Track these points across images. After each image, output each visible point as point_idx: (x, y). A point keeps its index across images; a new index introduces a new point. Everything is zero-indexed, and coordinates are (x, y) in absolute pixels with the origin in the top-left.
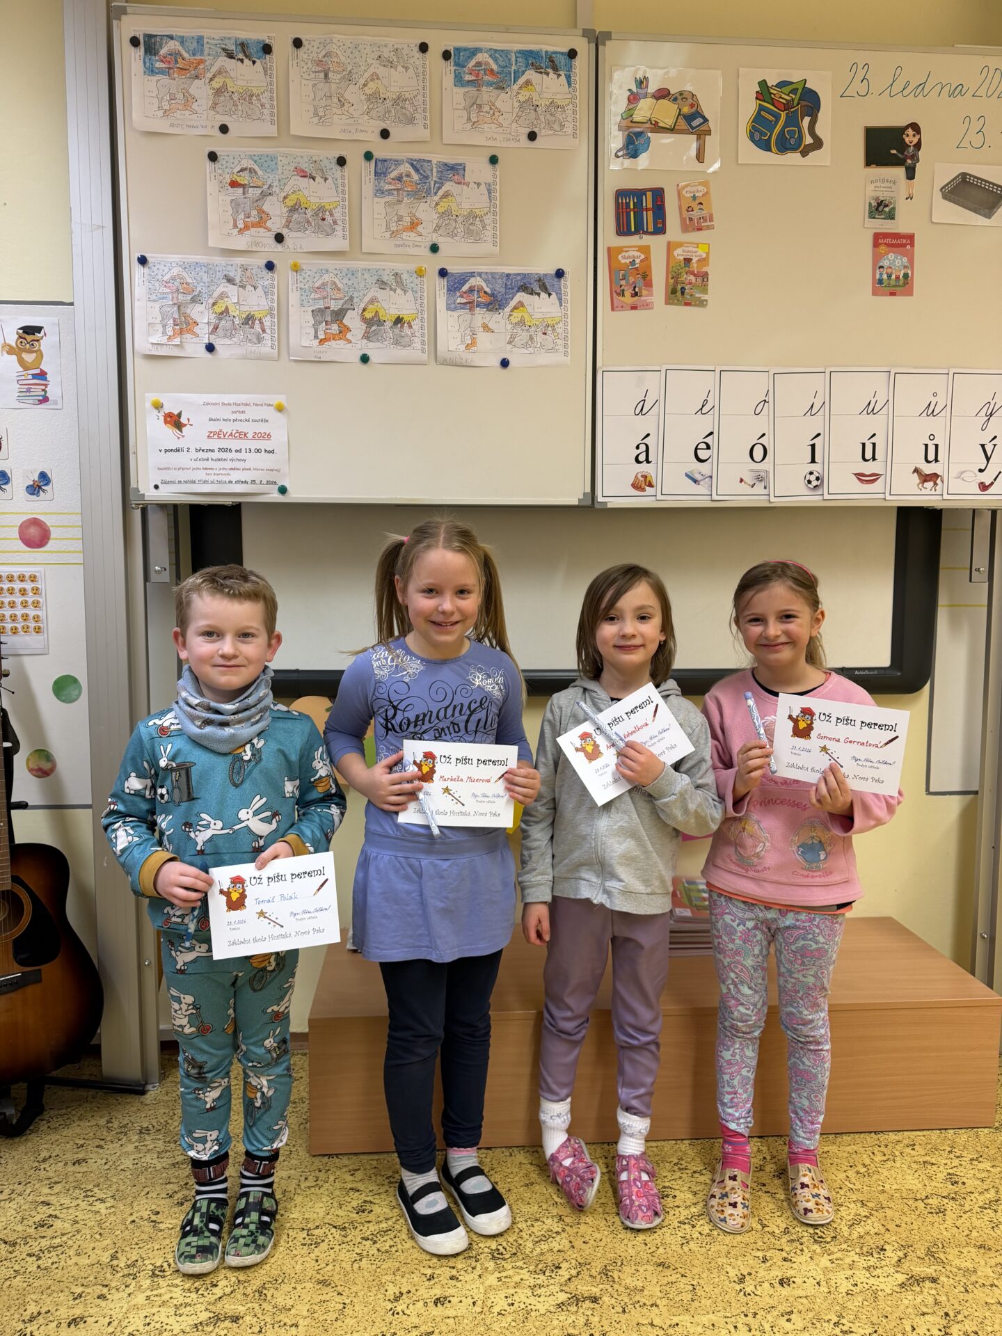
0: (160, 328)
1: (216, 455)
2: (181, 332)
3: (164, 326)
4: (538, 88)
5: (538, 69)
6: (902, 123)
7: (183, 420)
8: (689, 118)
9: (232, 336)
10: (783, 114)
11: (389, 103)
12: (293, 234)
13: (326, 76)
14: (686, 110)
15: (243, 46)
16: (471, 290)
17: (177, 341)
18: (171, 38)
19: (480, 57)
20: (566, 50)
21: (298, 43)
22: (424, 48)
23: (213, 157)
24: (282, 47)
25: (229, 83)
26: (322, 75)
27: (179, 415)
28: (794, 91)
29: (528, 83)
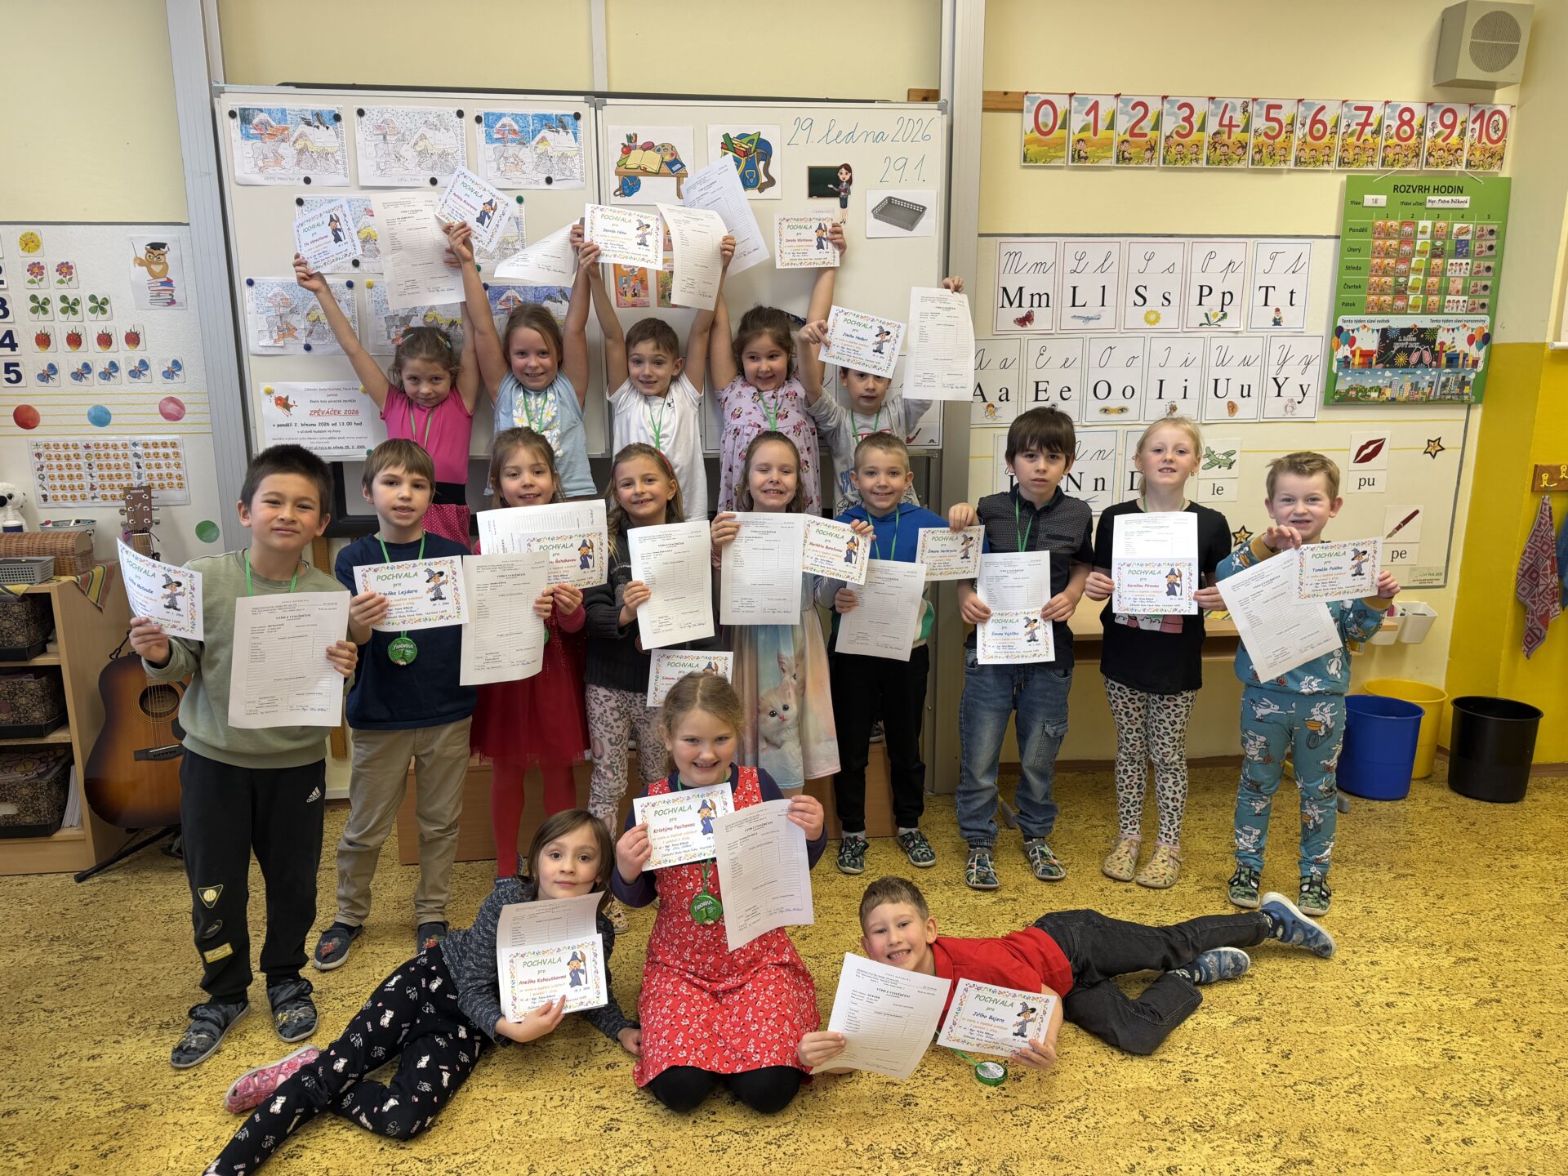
0: (267, 333)
1: (318, 428)
2: (284, 336)
3: (271, 332)
4: (552, 143)
5: (550, 128)
6: (838, 164)
7: (290, 402)
8: (670, 164)
9: (323, 339)
10: (743, 159)
11: (435, 157)
12: (367, 259)
13: (385, 138)
14: (668, 158)
15: (318, 115)
16: (508, 299)
17: (281, 343)
18: (261, 110)
19: (504, 120)
20: (572, 113)
21: (361, 113)
22: (460, 114)
23: (300, 202)
24: (349, 115)
25: (308, 143)
26: (381, 137)
27: (287, 398)
28: (751, 141)
29: (543, 139)
